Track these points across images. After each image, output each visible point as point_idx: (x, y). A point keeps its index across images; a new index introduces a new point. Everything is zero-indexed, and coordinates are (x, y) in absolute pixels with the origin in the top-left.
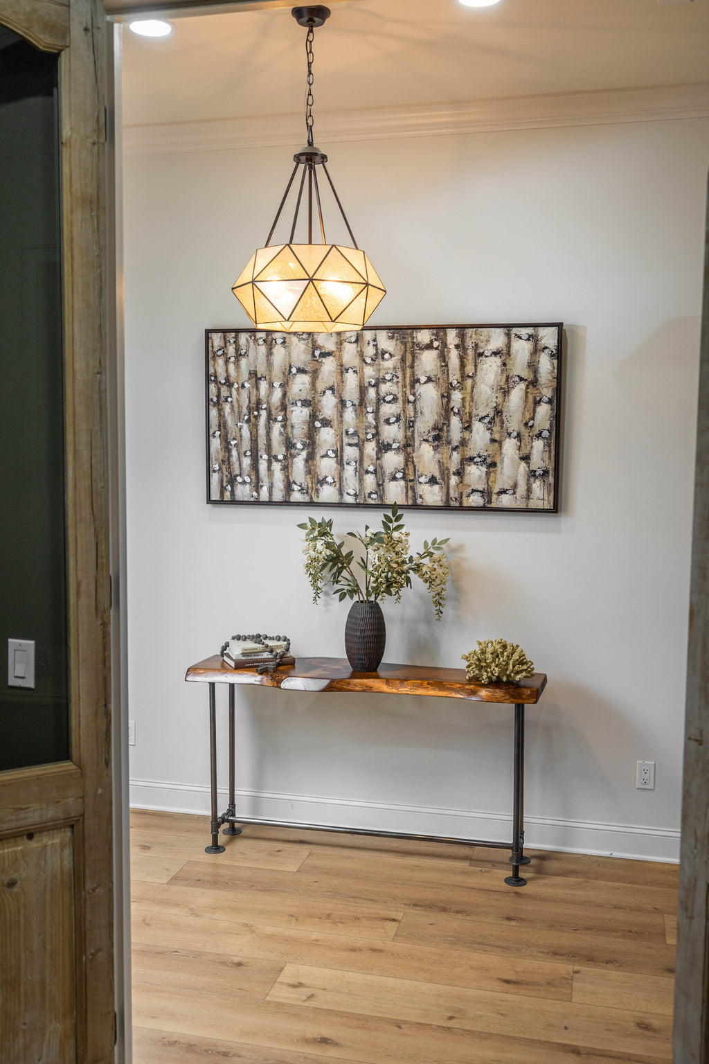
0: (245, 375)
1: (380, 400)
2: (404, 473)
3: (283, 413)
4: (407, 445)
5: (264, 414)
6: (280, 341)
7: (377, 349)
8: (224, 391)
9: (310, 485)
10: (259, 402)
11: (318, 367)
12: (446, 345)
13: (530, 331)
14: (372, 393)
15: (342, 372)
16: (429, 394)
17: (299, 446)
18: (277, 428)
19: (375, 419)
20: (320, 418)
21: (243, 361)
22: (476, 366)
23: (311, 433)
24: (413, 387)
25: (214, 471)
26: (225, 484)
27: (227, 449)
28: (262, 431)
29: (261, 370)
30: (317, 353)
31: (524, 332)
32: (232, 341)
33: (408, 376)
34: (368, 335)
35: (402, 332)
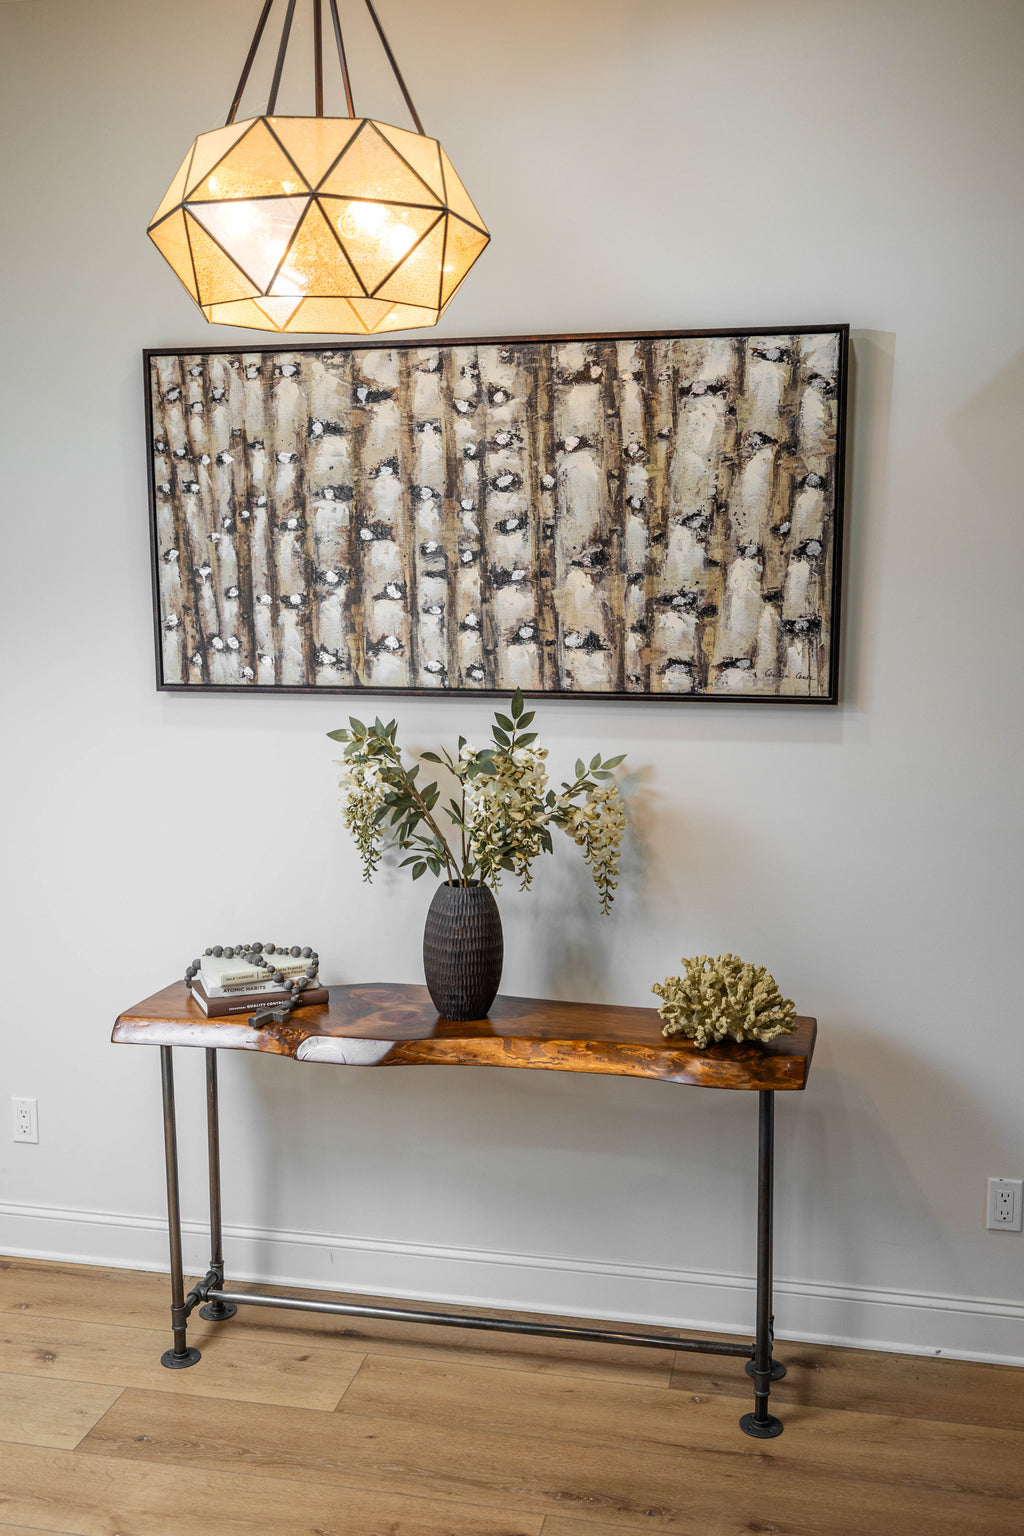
0: (223, 440)
1: (487, 485)
2: (536, 629)
3: (298, 514)
4: (541, 574)
5: (261, 515)
6: (288, 370)
7: (479, 385)
8: (184, 473)
9: (353, 654)
10: (251, 493)
11: (364, 420)
12: (616, 372)
13: (783, 341)
14: (470, 470)
15: (411, 431)
16: (583, 472)
17: (331, 577)
18: (287, 542)
19: (478, 524)
20: (371, 521)
21: (219, 412)
22: (675, 414)
23: (355, 553)
24: (551, 458)
25: (169, 628)
26: (190, 653)
27: (193, 584)
28: (259, 549)
29: (255, 429)
30: (362, 393)
31: (772, 344)
32: (196, 372)
33: (541, 436)
34: (462, 356)
35: (526, 348)
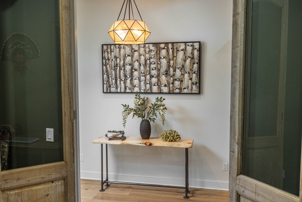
0: (113, 57)
1: (150, 63)
2: (157, 84)
3: (124, 67)
4: (158, 76)
5: (118, 68)
6: (122, 47)
7: (149, 49)
8: (107, 62)
9: (131, 87)
10: (117, 65)
11: (133, 54)
12: (168, 48)
13: (191, 44)
14: (148, 61)
15: (140, 56)
16: (164, 62)
17: (128, 76)
18: (122, 72)
19: (149, 69)
20: (134, 68)
21: (112, 53)
22: (177, 54)
23: (132, 73)
24: (159, 60)
25: (105, 84)
26: (108, 87)
27: (108, 77)
28: (118, 72)
29: (118, 55)
30: (133, 51)
31: (190, 44)
32: (109, 48)
33: (158, 56)
34: (147, 45)
35: (156, 44)
